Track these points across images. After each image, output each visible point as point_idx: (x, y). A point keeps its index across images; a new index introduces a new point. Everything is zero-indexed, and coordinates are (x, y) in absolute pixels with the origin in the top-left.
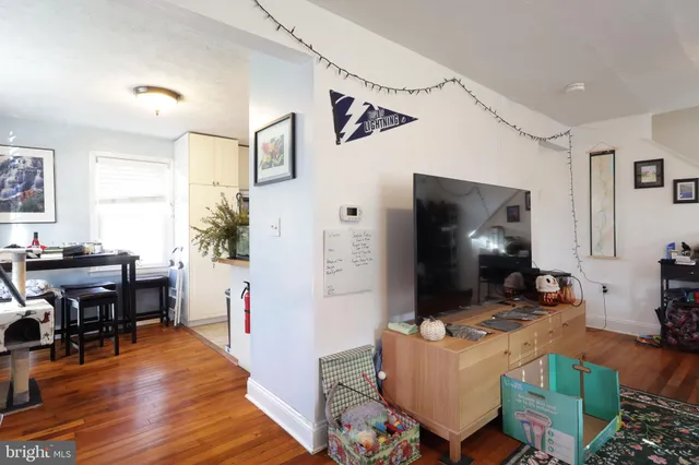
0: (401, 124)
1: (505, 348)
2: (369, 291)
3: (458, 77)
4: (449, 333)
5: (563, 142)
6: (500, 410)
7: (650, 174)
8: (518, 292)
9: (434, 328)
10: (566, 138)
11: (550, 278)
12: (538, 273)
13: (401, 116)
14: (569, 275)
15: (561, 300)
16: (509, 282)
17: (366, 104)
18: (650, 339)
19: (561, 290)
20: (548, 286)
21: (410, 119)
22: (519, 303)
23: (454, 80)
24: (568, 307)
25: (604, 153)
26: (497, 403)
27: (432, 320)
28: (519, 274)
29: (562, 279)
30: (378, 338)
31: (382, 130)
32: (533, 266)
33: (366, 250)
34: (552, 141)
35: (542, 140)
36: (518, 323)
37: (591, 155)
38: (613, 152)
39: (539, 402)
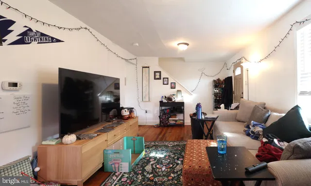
0: (52, 42)
1: (106, 139)
2: (29, 127)
3: (88, 27)
4: (78, 138)
5: (134, 61)
6: (103, 163)
7: (157, 75)
8: (115, 116)
9: (71, 138)
10: (135, 60)
11: (126, 110)
12: (123, 108)
13: (52, 38)
14: (133, 108)
15: (130, 117)
16: (111, 113)
17: (25, 27)
18: (157, 125)
19: (130, 114)
20: (125, 113)
21: (58, 41)
22: (115, 120)
23: (86, 28)
24: (132, 120)
25: (146, 67)
26: (102, 161)
27: (69, 135)
28: (115, 110)
29: (131, 110)
30: (36, 150)
31: (38, 43)
32: (121, 106)
33: (25, 105)
34: (130, 61)
35: (126, 60)
36: (112, 128)
37: (143, 67)
38: (149, 67)
39: (117, 155)
